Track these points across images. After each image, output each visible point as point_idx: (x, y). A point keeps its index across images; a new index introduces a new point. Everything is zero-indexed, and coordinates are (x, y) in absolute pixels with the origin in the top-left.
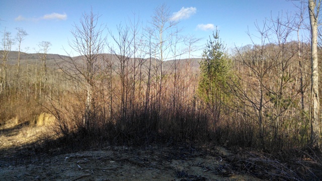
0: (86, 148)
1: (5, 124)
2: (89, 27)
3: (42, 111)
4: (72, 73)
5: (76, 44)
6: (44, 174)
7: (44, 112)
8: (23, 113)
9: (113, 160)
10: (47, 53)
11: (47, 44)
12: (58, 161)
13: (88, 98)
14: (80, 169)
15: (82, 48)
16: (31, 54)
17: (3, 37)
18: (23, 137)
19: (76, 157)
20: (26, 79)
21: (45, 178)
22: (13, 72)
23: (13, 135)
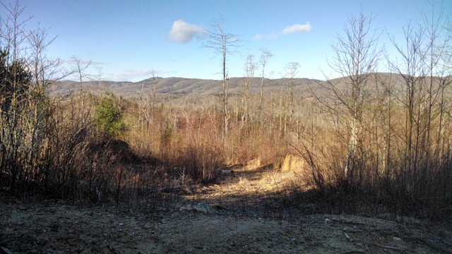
0: (352, 211)
1: (246, 165)
2: (357, 36)
3: (287, 152)
4: (331, 104)
5: (338, 62)
6: (301, 236)
7: (290, 153)
8: (266, 153)
9: (397, 236)
10: (295, 77)
11: (295, 65)
12: (315, 222)
13: (353, 138)
14: (348, 240)
15: (346, 67)
16: (275, 80)
17: (246, 62)
18: (266, 183)
19: (341, 222)
20: (269, 111)
21: (303, 242)
22: (255, 103)
23: (255, 179)
